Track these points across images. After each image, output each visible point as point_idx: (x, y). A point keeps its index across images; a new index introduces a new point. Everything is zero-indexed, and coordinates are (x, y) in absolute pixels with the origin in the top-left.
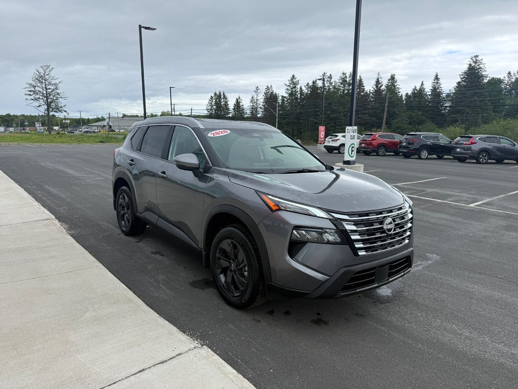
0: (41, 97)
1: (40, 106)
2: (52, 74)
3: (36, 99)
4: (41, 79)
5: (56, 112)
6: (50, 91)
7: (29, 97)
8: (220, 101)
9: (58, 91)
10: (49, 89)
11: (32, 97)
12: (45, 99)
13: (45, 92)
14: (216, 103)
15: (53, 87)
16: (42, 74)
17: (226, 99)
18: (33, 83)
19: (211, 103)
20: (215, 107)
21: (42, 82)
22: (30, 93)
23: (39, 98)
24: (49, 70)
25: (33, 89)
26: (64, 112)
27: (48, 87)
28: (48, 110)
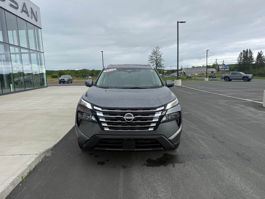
0: (154, 61)
1: (153, 65)
2: (160, 50)
3: (152, 62)
4: (155, 53)
5: (160, 67)
6: (158, 58)
7: (150, 62)
8: (247, 55)
9: (161, 58)
10: (158, 57)
11: (151, 62)
12: (156, 62)
13: (156, 59)
14: (244, 56)
15: (159, 56)
16: (155, 51)
17: (251, 53)
18: (152, 55)
19: (241, 57)
20: (243, 59)
21: (155, 55)
22: (150, 60)
23: (153, 62)
24: (158, 48)
25: (151, 58)
26: (163, 67)
27: (157, 57)
28: (156, 67)
